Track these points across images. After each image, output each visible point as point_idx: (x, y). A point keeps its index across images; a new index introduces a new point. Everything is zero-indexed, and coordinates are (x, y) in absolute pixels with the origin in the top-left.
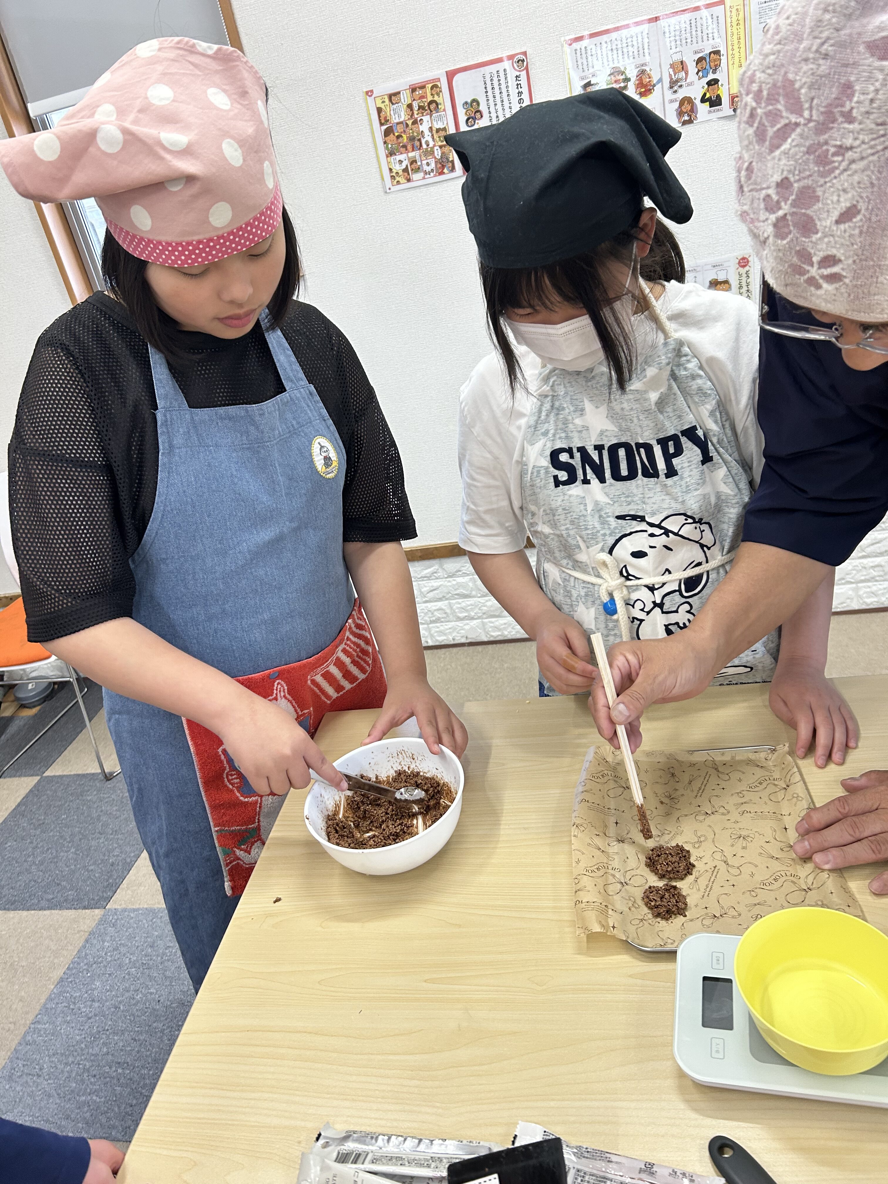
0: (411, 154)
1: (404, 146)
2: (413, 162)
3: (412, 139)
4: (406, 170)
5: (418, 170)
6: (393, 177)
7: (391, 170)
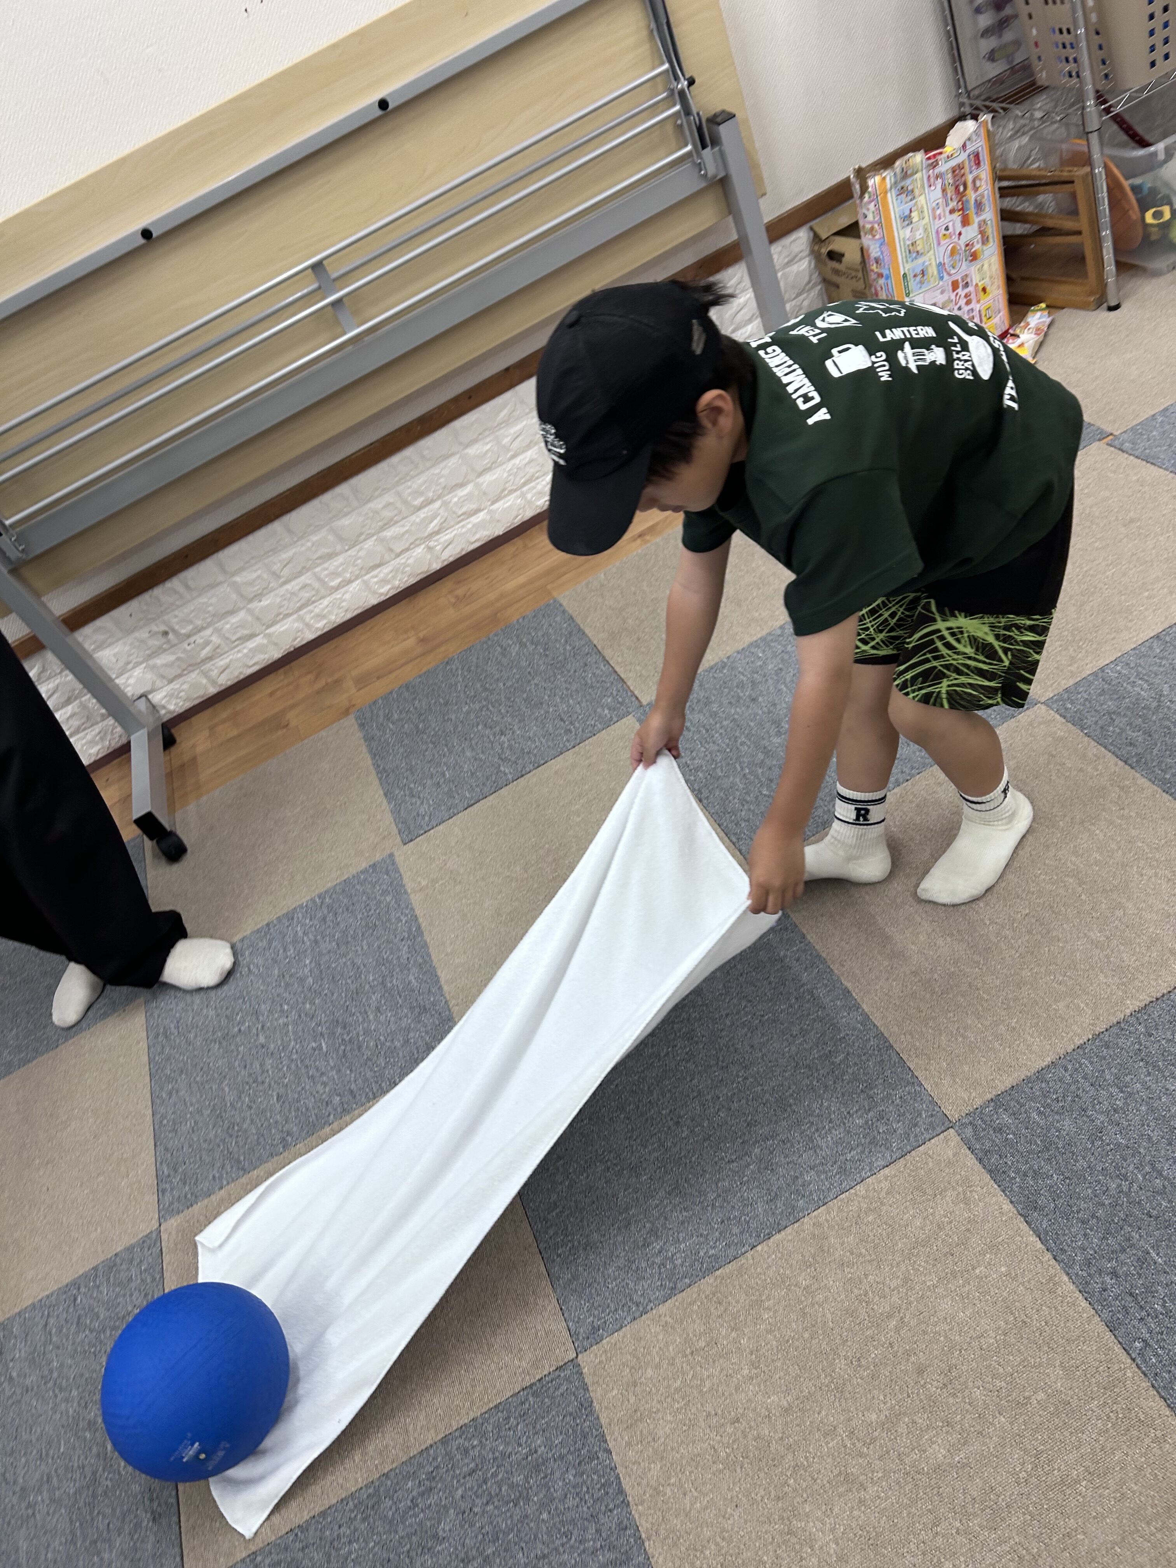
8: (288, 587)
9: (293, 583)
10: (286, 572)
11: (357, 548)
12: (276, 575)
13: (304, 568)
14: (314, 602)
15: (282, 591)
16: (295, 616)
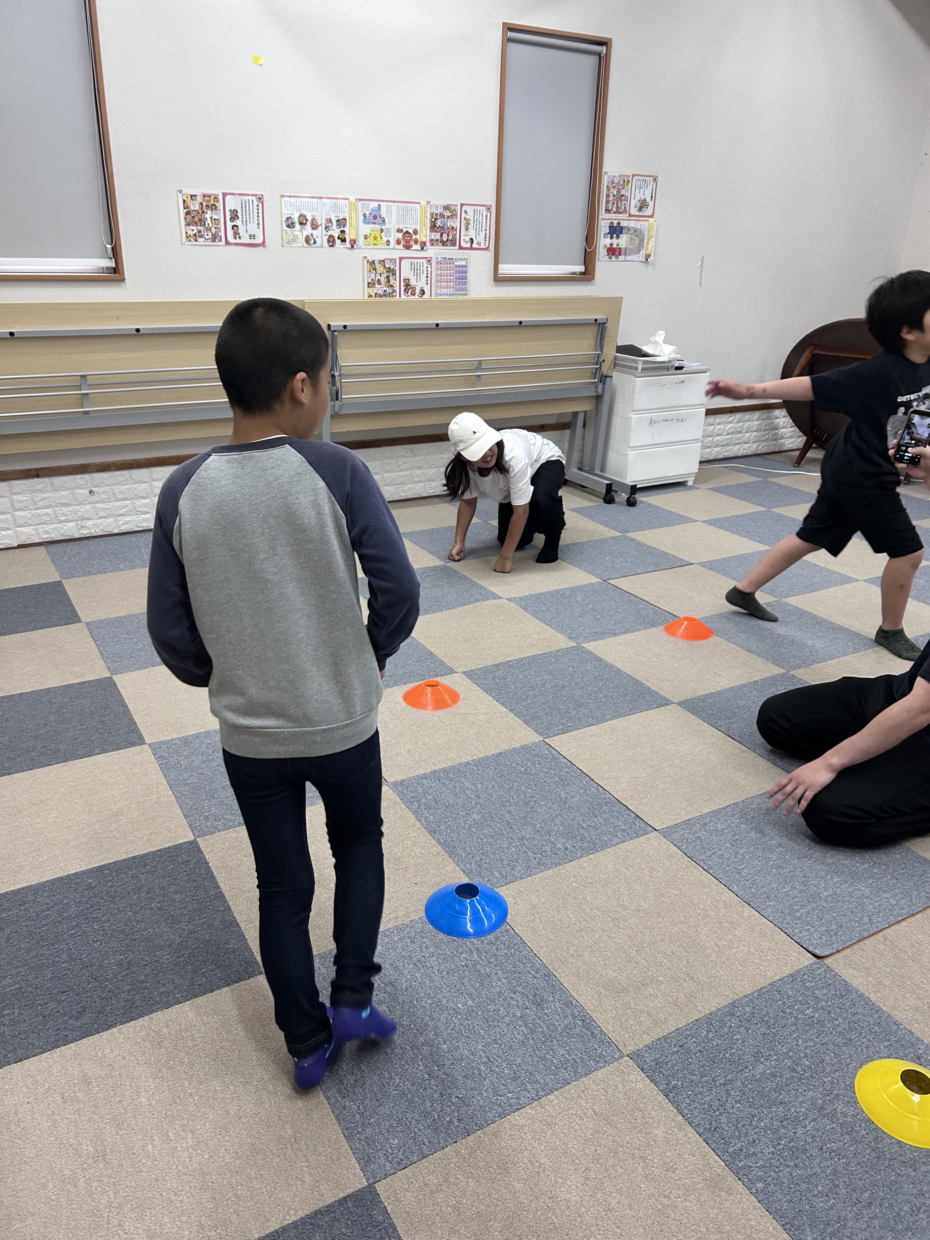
0: (199, 228)
1: (196, 223)
2: (200, 232)
3: (200, 220)
4: (195, 235)
5: (201, 236)
6: (187, 237)
7: (186, 233)
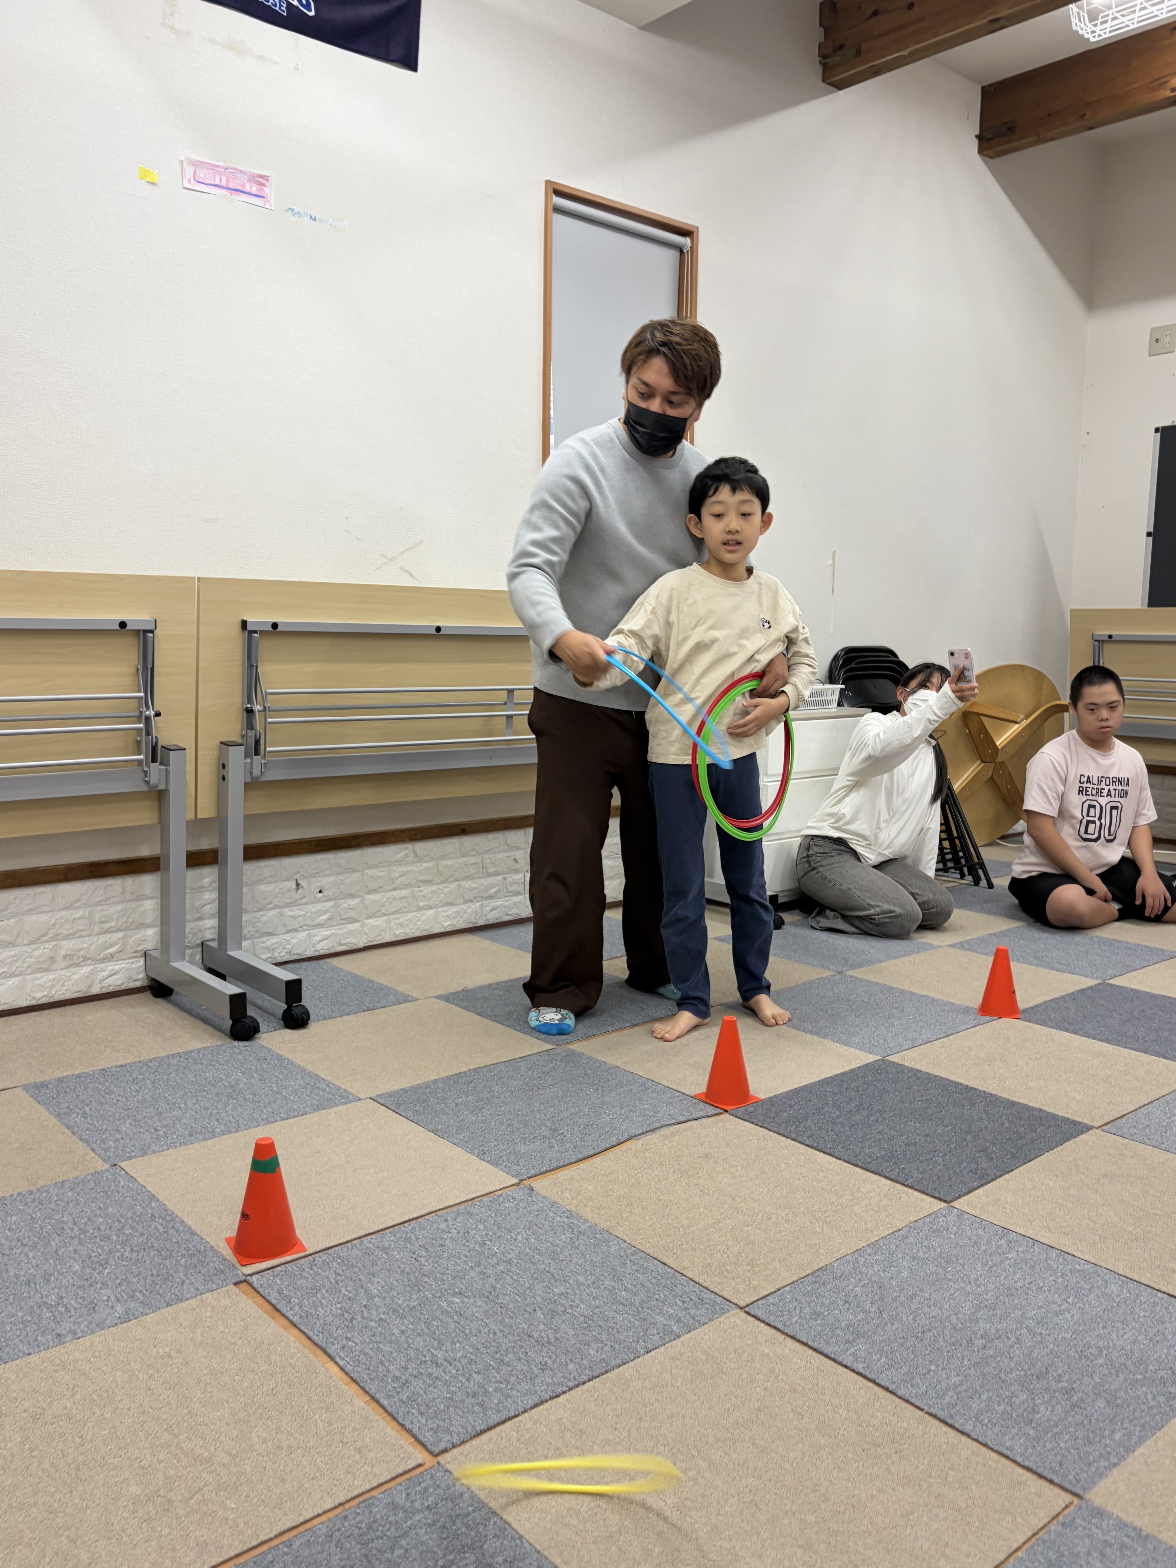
8: (394, 893)
9: (398, 892)
10: (398, 882)
11: (445, 885)
12: (393, 880)
13: (409, 883)
14: (403, 912)
15: (389, 894)
16: (386, 918)
